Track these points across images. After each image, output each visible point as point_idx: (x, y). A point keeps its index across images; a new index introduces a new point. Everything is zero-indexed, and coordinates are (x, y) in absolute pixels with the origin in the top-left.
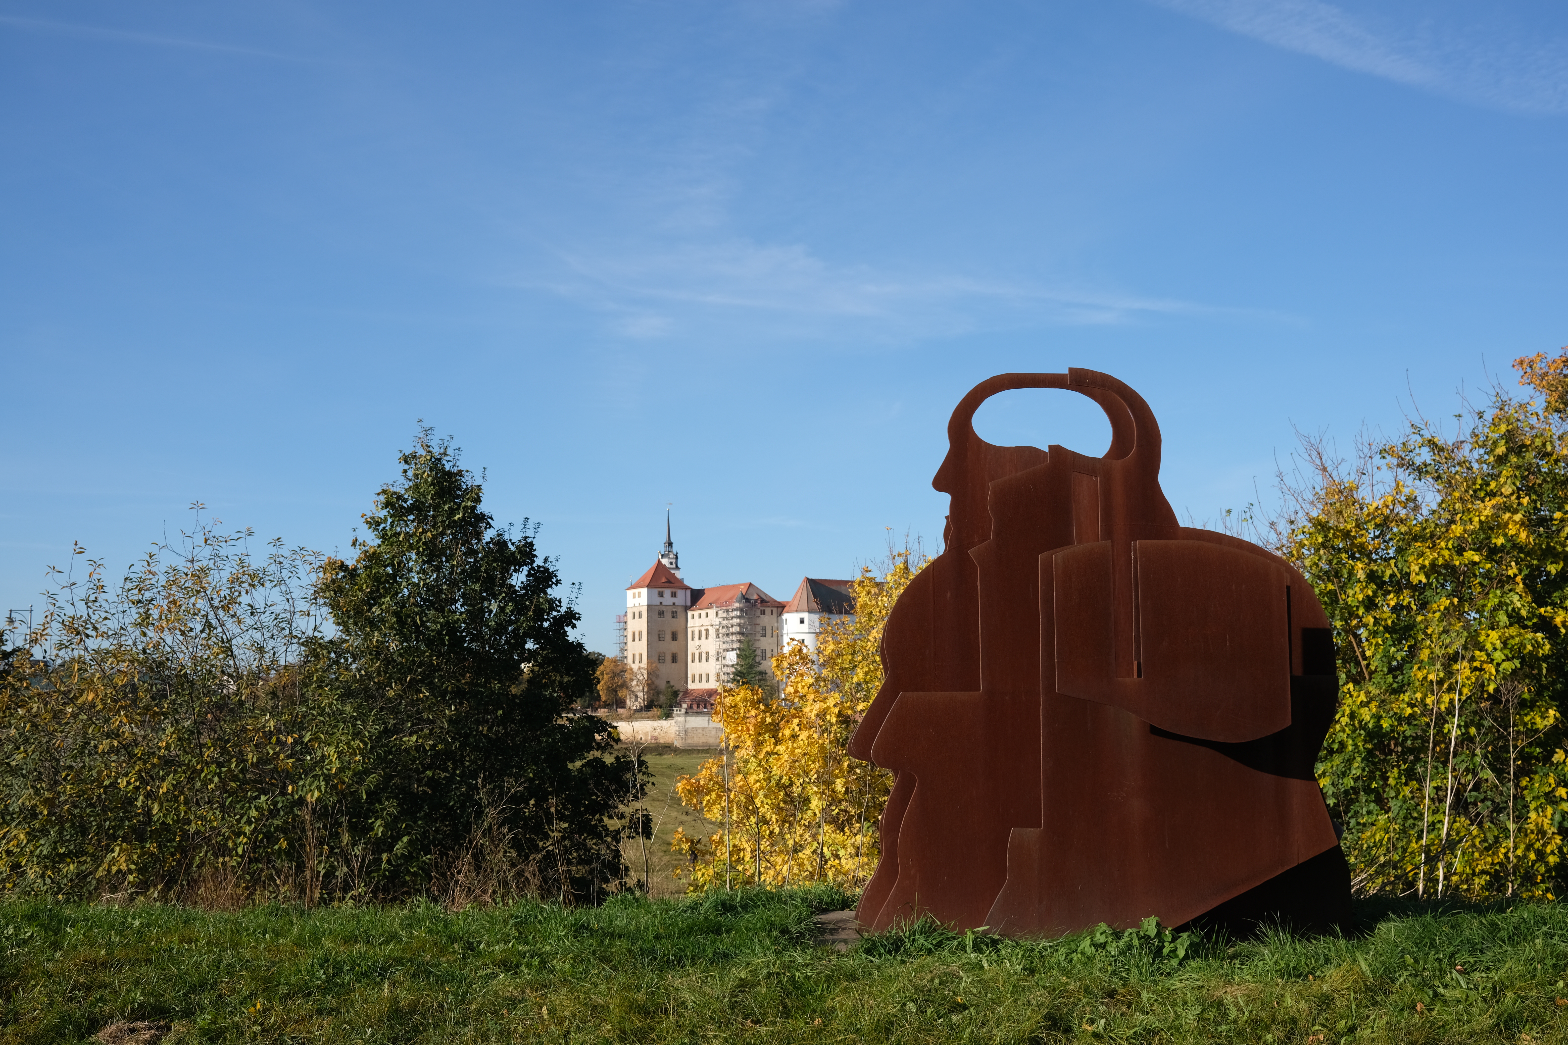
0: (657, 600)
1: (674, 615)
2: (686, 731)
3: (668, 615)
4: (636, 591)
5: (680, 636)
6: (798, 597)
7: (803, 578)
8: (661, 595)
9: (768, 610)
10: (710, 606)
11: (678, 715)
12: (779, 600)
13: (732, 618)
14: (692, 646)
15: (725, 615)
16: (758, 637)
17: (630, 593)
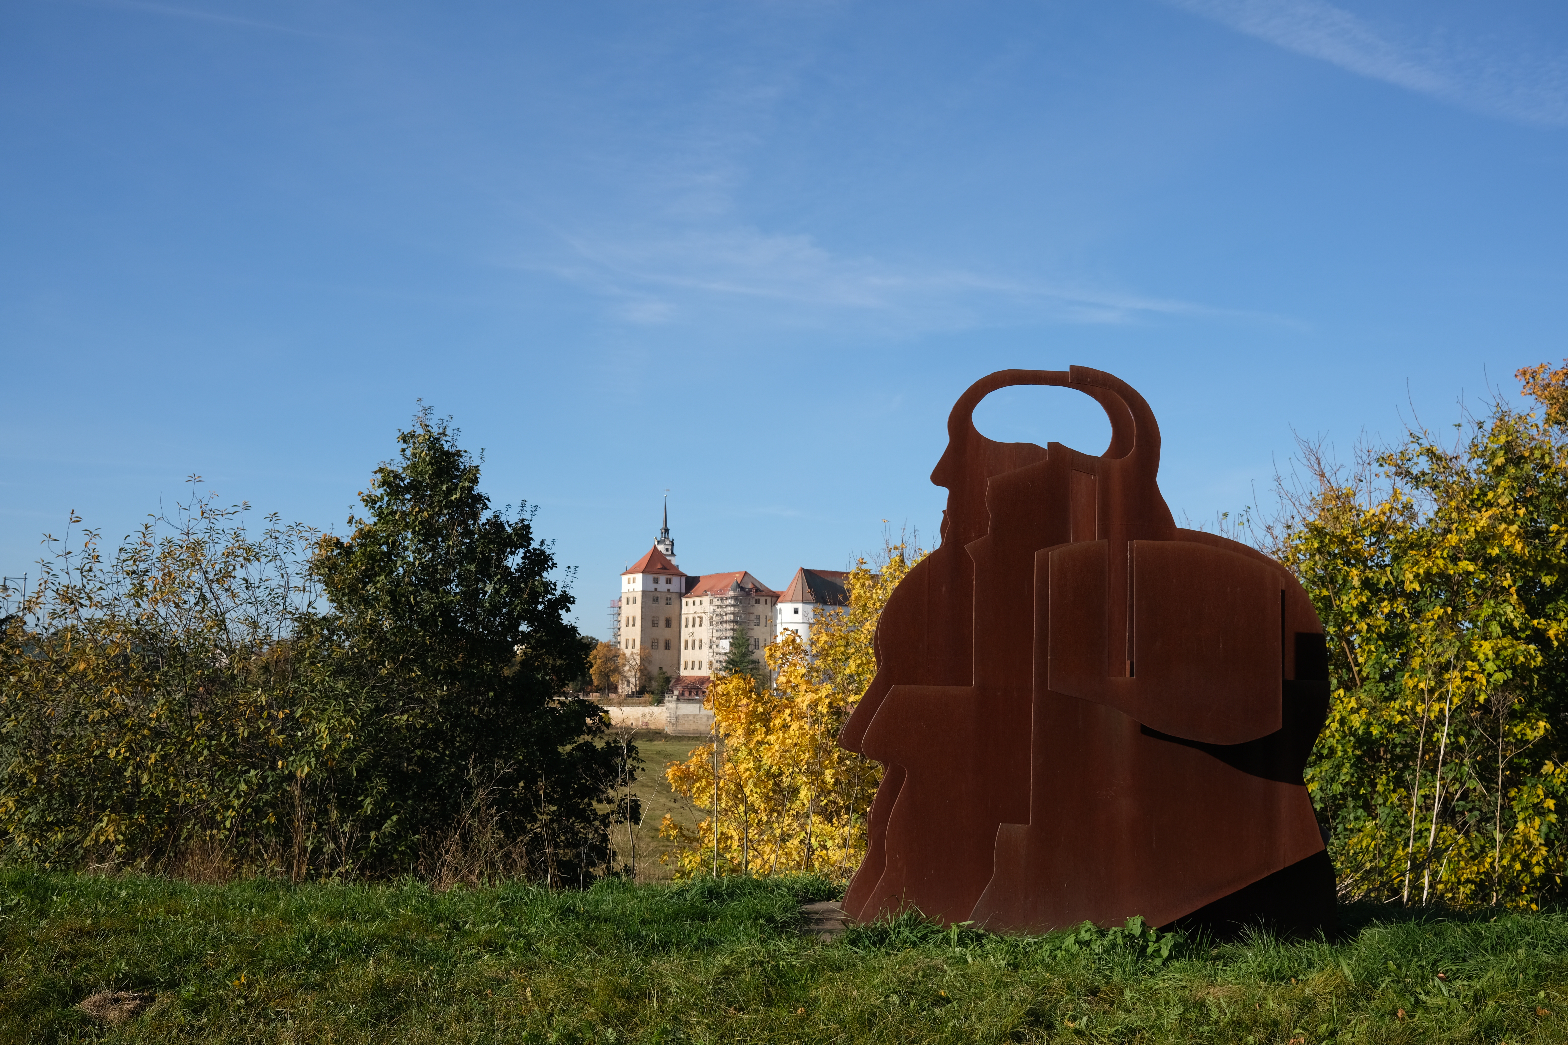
0: (652, 586)
1: (668, 601)
2: (677, 718)
3: (662, 602)
4: (632, 576)
5: (674, 623)
6: (793, 587)
7: (798, 568)
8: (656, 581)
9: (762, 600)
10: (705, 594)
11: (669, 702)
12: (773, 589)
13: (727, 606)
14: (686, 633)
15: (719, 603)
16: (752, 625)
17: (625, 578)
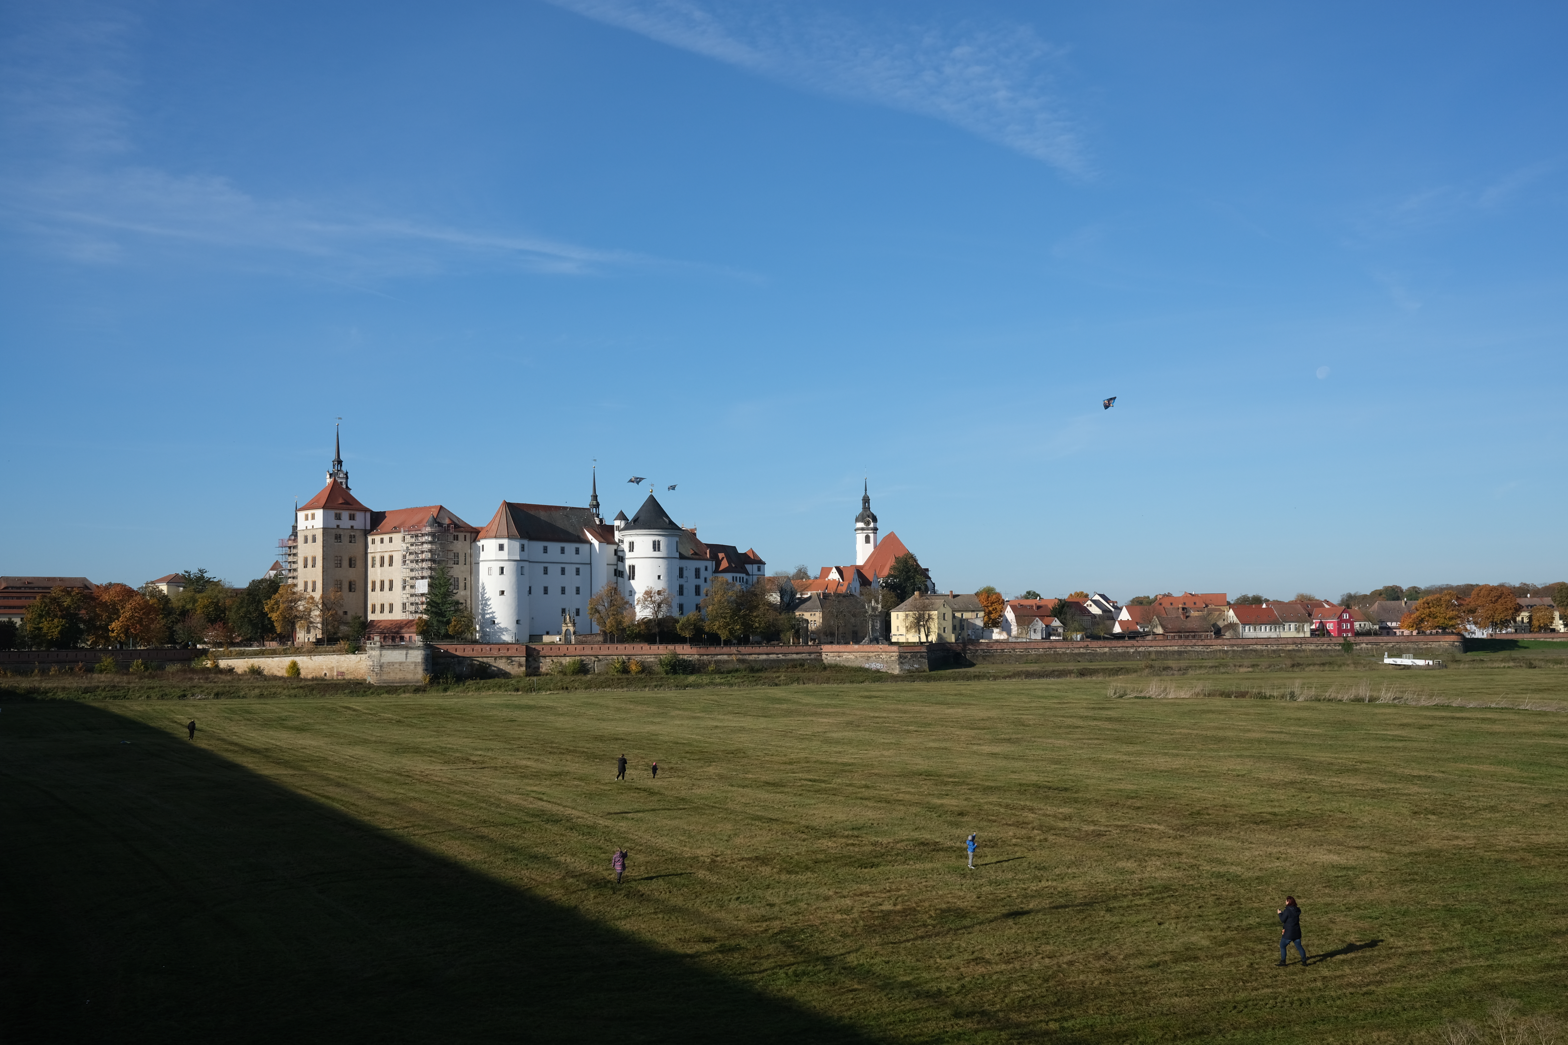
0: (334, 523)
1: (352, 539)
2: (381, 666)
3: (345, 539)
4: (310, 512)
5: (359, 563)
6: (497, 522)
7: (502, 502)
8: (338, 517)
9: (461, 536)
10: (396, 530)
11: (372, 649)
12: (474, 525)
13: (423, 543)
14: (375, 574)
15: (413, 540)
16: (450, 564)
17: (301, 515)
